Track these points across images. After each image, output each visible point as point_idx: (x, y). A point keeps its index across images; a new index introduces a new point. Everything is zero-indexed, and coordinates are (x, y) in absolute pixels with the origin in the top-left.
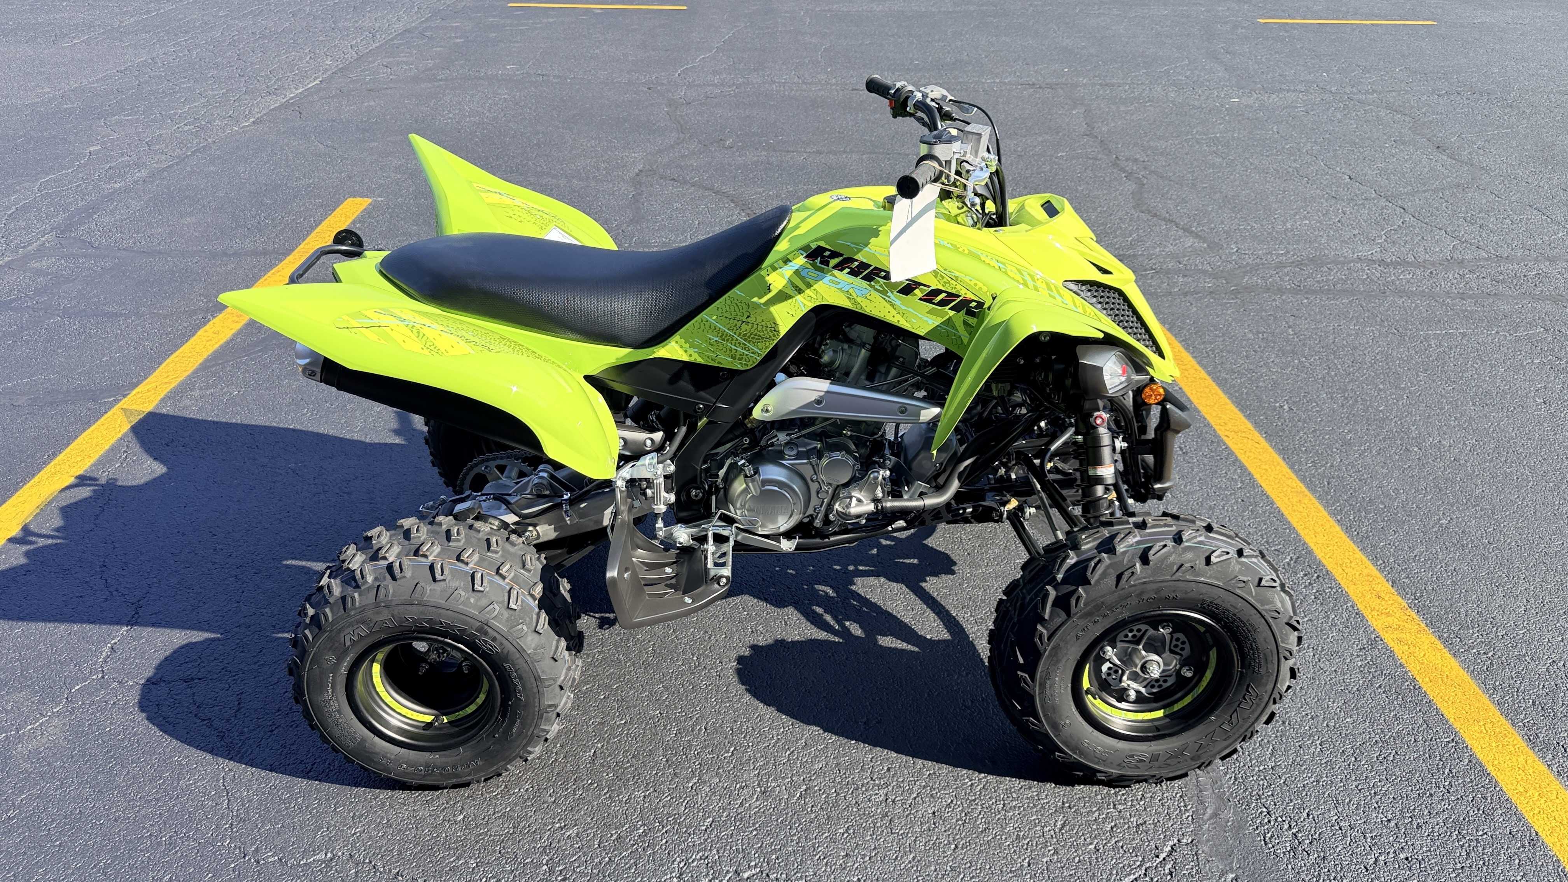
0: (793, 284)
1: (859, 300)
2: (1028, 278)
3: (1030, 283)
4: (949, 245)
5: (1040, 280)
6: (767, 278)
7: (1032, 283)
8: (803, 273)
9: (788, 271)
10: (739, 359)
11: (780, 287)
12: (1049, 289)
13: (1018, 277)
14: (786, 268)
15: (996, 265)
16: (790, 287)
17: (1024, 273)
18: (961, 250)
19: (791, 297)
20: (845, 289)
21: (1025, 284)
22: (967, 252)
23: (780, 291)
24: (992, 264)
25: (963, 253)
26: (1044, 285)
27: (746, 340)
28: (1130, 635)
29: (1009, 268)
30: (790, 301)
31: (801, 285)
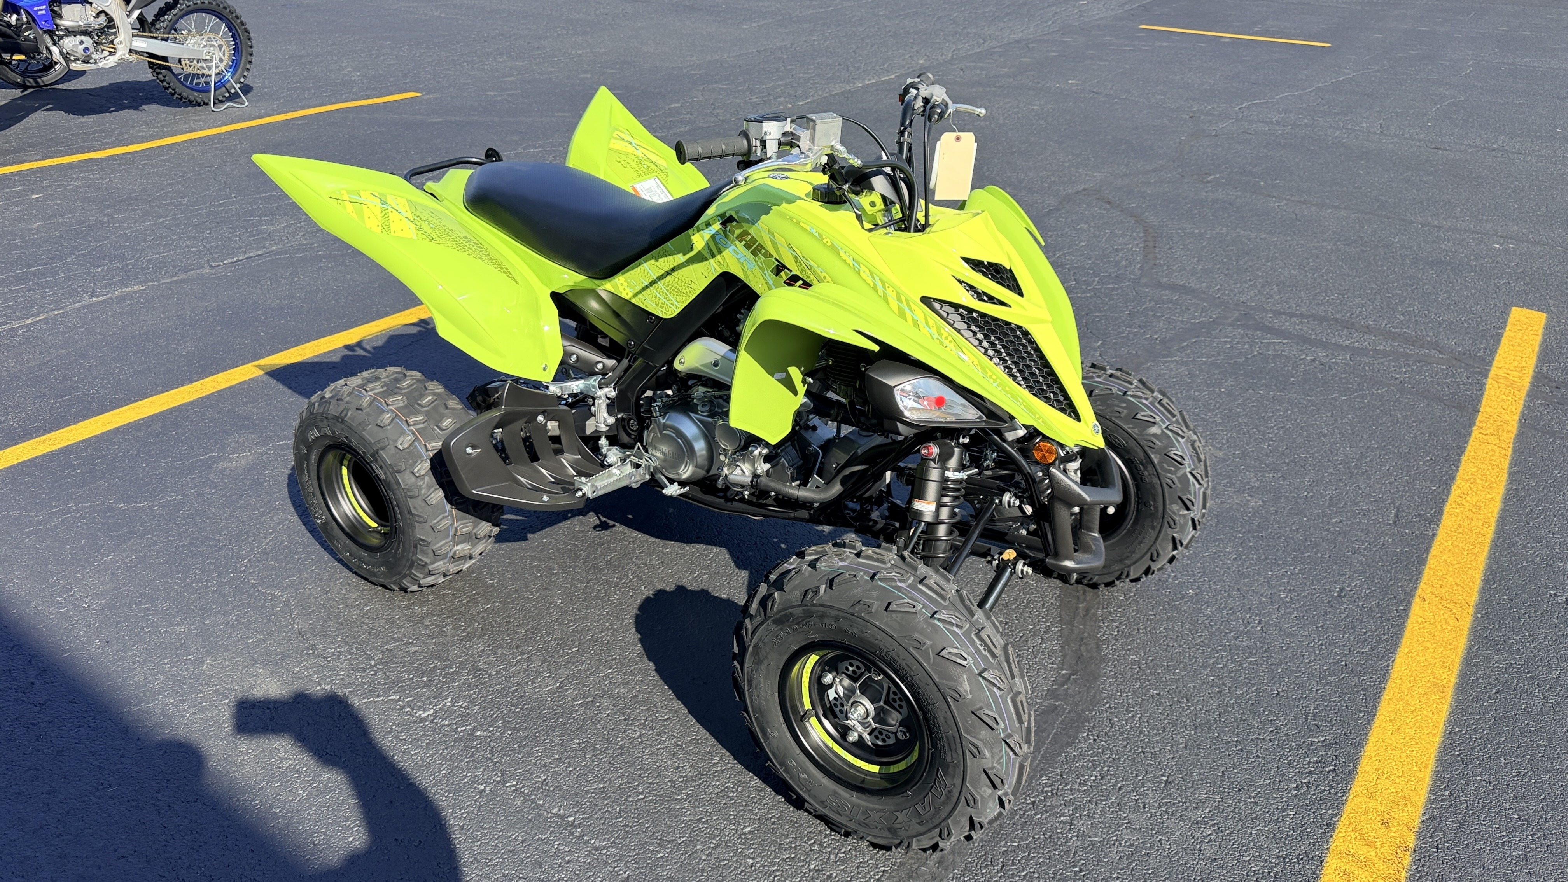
0: (709, 247)
1: (749, 272)
2: (879, 284)
3: (880, 289)
4: (817, 235)
5: (891, 289)
6: (693, 237)
7: (882, 289)
8: (717, 239)
9: (707, 234)
10: (662, 307)
11: (700, 248)
12: (899, 299)
13: (869, 280)
14: (706, 231)
15: (852, 263)
16: (706, 248)
17: (877, 278)
18: (825, 241)
19: (705, 259)
20: (741, 260)
21: (875, 289)
22: (829, 244)
23: (699, 252)
24: (848, 261)
25: (825, 245)
26: (894, 295)
27: (668, 290)
28: (851, 669)
29: (863, 268)
30: (705, 263)
31: (715, 251)
